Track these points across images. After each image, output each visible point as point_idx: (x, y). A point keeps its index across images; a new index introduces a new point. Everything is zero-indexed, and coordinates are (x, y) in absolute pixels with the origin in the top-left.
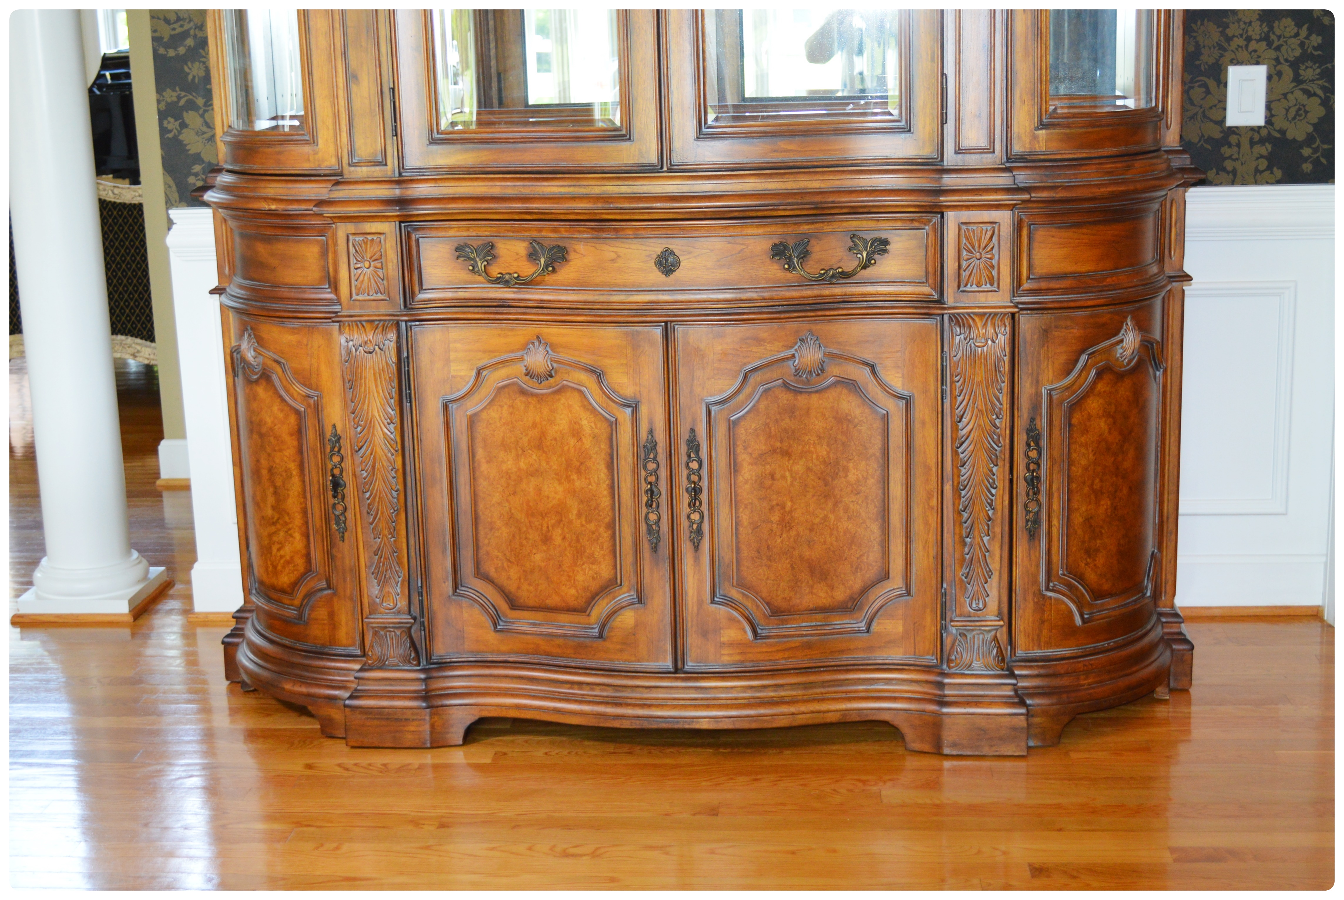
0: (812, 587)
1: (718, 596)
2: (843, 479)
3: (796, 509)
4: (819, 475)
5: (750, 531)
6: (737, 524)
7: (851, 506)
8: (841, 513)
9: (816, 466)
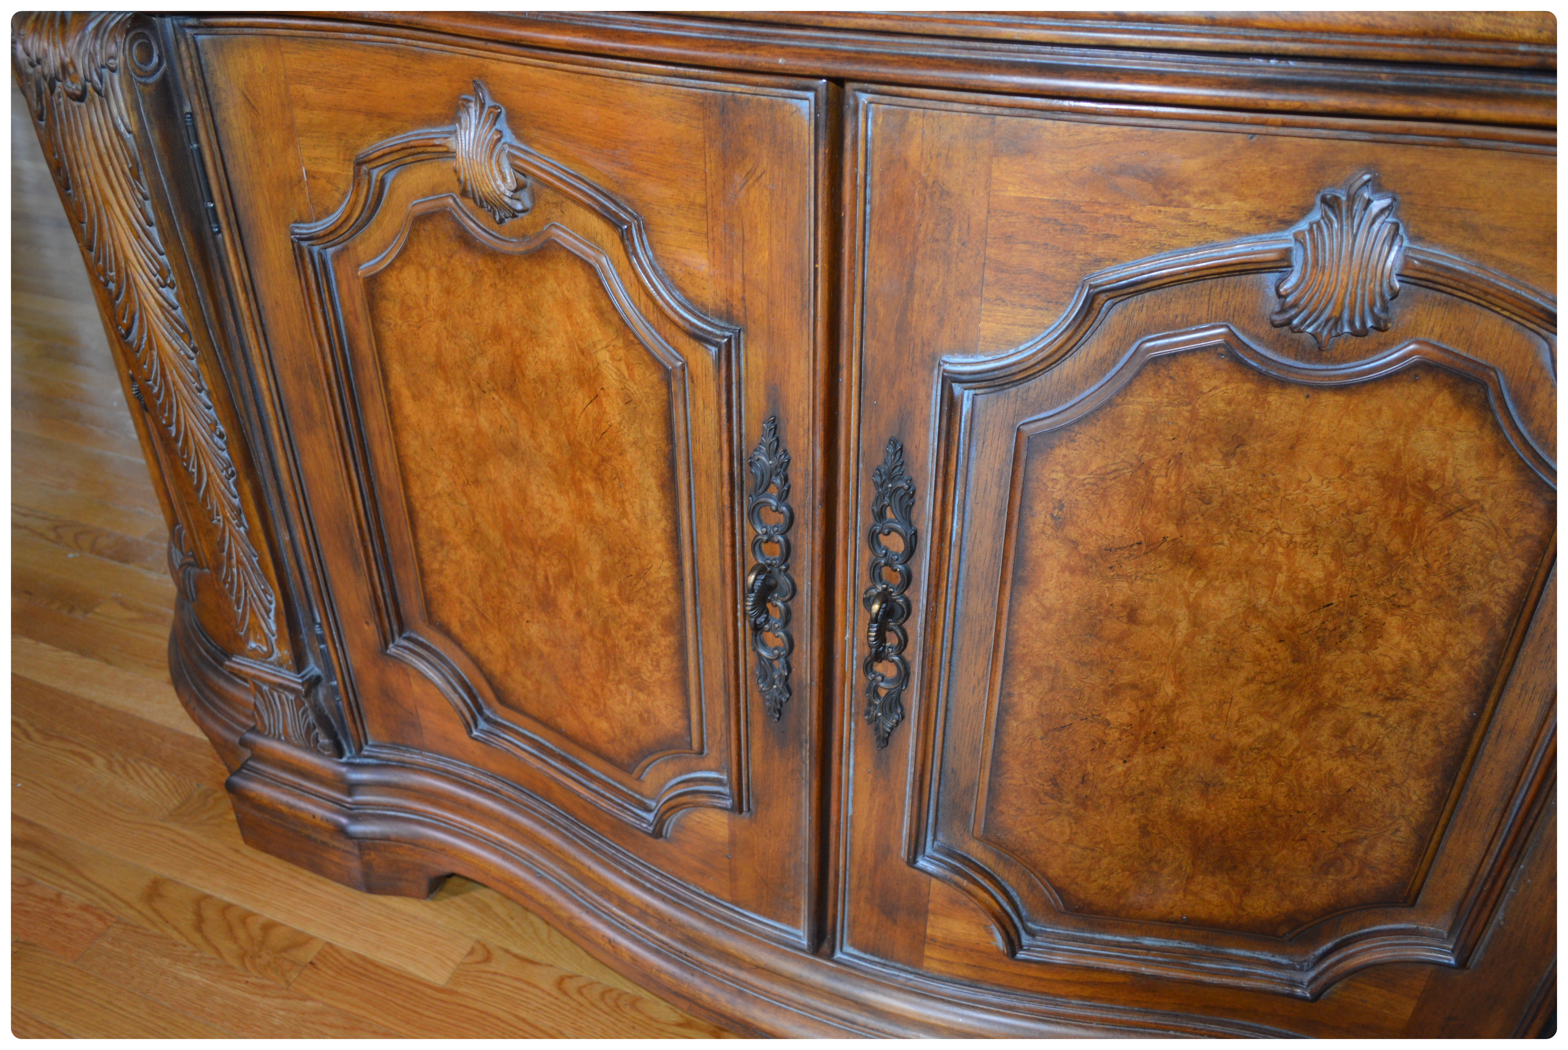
0: (1190, 879)
1: (929, 850)
2: (1357, 655)
3: (1186, 704)
4: (1283, 630)
5: (1039, 733)
6: (1004, 711)
7: (1361, 724)
8: (1324, 735)
9: (1277, 603)
